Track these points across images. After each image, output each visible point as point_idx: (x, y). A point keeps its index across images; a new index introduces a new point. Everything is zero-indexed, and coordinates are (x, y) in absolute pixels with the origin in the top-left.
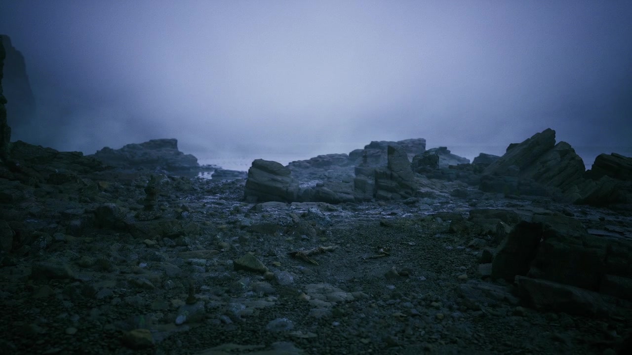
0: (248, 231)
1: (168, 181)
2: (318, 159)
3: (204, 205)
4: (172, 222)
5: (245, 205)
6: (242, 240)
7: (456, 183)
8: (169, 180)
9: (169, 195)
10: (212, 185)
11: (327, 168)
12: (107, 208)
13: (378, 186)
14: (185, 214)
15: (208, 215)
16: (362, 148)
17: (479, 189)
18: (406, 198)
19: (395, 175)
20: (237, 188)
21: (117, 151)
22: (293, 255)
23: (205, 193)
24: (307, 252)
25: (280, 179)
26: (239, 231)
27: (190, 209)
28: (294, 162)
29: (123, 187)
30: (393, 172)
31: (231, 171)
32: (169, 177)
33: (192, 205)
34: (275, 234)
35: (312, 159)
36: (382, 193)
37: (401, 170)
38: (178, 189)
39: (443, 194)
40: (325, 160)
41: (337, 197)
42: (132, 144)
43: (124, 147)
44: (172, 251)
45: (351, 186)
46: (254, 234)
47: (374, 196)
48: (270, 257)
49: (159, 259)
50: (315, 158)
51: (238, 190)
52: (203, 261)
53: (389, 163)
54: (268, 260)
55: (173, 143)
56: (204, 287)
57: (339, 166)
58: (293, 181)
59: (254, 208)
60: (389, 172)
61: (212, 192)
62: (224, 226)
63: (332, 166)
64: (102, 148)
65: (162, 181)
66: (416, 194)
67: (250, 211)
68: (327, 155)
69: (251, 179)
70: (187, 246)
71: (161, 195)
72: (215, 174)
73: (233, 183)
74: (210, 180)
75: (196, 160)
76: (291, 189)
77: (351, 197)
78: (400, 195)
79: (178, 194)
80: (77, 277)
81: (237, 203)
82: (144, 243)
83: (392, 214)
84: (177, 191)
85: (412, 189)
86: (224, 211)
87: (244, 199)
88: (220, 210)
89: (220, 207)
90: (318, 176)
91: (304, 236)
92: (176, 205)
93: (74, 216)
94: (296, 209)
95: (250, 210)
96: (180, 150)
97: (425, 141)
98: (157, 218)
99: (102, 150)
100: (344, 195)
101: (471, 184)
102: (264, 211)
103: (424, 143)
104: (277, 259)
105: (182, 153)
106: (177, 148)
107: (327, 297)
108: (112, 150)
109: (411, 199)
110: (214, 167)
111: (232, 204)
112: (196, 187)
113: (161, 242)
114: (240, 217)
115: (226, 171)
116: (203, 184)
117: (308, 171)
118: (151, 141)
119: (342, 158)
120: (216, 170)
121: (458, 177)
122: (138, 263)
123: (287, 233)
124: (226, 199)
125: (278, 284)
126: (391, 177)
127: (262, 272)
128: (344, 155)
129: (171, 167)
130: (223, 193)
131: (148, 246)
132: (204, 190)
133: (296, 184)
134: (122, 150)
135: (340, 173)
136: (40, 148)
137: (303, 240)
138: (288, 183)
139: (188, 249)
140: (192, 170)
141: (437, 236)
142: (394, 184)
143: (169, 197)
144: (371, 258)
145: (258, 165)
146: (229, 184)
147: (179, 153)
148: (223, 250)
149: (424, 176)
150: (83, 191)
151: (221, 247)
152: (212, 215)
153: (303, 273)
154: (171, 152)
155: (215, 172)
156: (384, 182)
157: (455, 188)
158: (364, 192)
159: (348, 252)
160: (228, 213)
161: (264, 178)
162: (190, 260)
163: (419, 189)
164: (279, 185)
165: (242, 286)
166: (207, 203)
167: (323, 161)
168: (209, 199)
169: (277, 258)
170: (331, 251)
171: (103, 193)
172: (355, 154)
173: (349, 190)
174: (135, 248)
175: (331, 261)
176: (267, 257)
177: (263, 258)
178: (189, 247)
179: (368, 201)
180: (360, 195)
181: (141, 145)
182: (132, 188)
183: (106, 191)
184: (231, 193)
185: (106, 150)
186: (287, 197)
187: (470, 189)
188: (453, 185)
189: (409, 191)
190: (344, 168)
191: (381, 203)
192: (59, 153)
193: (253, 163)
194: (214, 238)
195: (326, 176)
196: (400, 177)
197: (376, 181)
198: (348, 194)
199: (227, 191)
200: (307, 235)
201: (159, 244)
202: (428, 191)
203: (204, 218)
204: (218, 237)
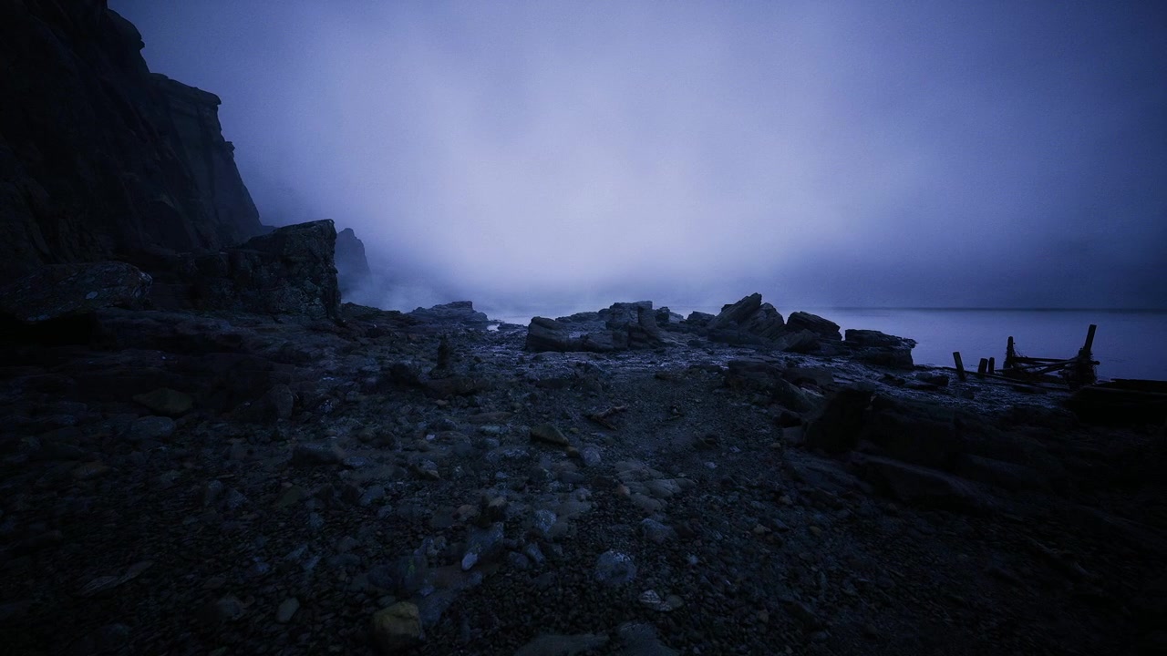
0: (537, 386)
1: (464, 334)
2: (577, 316)
3: (494, 355)
4: (465, 380)
5: (528, 355)
6: (532, 398)
7: (690, 334)
8: (466, 333)
9: (465, 345)
10: (498, 336)
11: (583, 323)
12: (402, 365)
13: (631, 338)
14: (477, 366)
15: (497, 366)
16: (608, 308)
17: (709, 339)
18: (656, 348)
20: (518, 339)
22: (589, 418)
23: (494, 343)
24: (602, 413)
25: (555, 333)
26: (528, 385)
27: (481, 359)
29: (428, 338)
30: (643, 327)
31: (512, 324)
32: (466, 330)
33: (483, 355)
34: (563, 389)
35: (572, 316)
36: (635, 343)
37: (649, 325)
39: (682, 344)
41: (600, 347)
44: (464, 413)
46: (543, 388)
47: (629, 346)
48: (565, 420)
49: (447, 427)
52: (495, 428)
53: (640, 320)
54: (564, 424)
55: (469, 304)
56: (500, 475)
57: (592, 320)
58: (564, 335)
59: (536, 359)
60: (640, 327)
61: (499, 342)
62: (514, 380)
63: (587, 321)
65: (459, 333)
66: (661, 344)
67: (532, 361)
68: (584, 313)
69: (531, 333)
70: (479, 406)
71: (458, 345)
72: (500, 327)
73: (515, 334)
74: (497, 332)
75: (486, 316)
76: (564, 340)
77: (611, 347)
78: (649, 344)
79: (473, 344)
80: (348, 462)
81: (520, 353)
82: (436, 404)
83: (651, 363)
84: (472, 341)
85: (658, 340)
86: (511, 361)
87: (525, 349)
88: (507, 361)
89: (507, 356)
90: (577, 329)
91: (592, 393)
92: (470, 355)
93: (371, 373)
94: (570, 358)
95: (533, 359)
96: (474, 309)
97: (651, 302)
98: (450, 376)
99: (416, 309)
100: (605, 345)
101: (702, 335)
102: (544, 360)
103: (651, 304)
104: (572, 423)
105: (476, 311)
106: (472, 308)
107: (650, 489)
108: (424, 309)
109: (659, 349)
110: (499, 321)
111: (517, 353)
112: (486, 337)
113: (453, 402)
114: (525, 368)
115: (508, 324)
116: (492, 335)
117: (569, 324)
118: (453, 303)
120: (501, 324)
122: (426, 434)
123: (574, 388)
124: (511, 348)
125: (584, 466)
126: (643, 331)
127: (563, 446)
129: (468, 321)
130: (508, 343)
131: (440, 407)
132: (492, 340)
133: (567, 337)
134: (432, 309)
135: (593, 326)
136: (366, 308)
137: (591, 396)
138: (560, 336)
139: (480, 411)
140: (483, 324)
141: (717, 391)
142: (644, 336)
145: (536, 321)
146: (512, 335)
147: (474, 312)
148: (516, 411)
149: (664, 329)
150: (394, 342)
151: (513, 408)
152: (501, 365)
153: (604, 442)
154: (468, 311)
157: (689, 339)
158: (621, 342)
159: (640, 412)
160: (515, 364)
161: (542, 332)
162: (483, 427)
163: (663, 340)
164: (555, 338)
165: (546, 473)
166: (496, 352)
167: (581, 317)
168: (497, 349)
169: (572, 421)
170: (623, 410)
171: (411, 344)
172: (603, 312)
173: (609, 342)
174: (425, 411)
175: (628, 424)
176: (562, 419)
177: (557, 423)
178: (481, 408)
179: (625, 349)
180: (618, 345)
181: (446, 306)
182: (436, 339)
183: (414, 342)
184: (514, 343)
186: (560, 348)
187: (700, 339)
189: (656, 341)
190: (596, 322)
191: (636, 352)
192: (381, 311)
193: (532, 320)
194: (505, 396)
195: (583, 328)
196: (648, 330)
197: (630, 335)
198: (609, 344)
199: (511, 341)
200: (594, 391)
201: (451, 404)
202: (669, 342)
203: (495, 370)
204: (510, 394)
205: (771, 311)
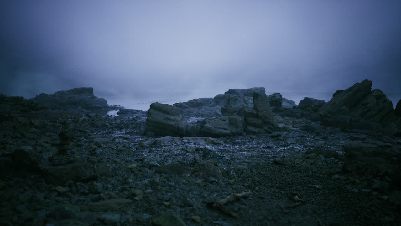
0: (157, 172)
1: (85, 119)
2: (194, 102)
3: (114, 140)
4: (85, 166)
5: (147, 140)
6: (153, 184)
7: (303, 119)
8: (87, 118)
9: (85, 130)
10: (118, 121)
11: (200, 108)
13: (246, 123)
14: (98, 151)
15: (117, 151)
17: (321, 125)
18: (271, 133)
19: (260, 114)
20: (138, 124)
21: (51, 96)
22: (210, 205)
23: (114, 128)
24: (223, 201)
25: (172, 118)
26: (148, 170)
27: (102, 144)
28: (176, 104)
29: (50, 124)
30: (258, 112)
31: (131, 110)
32: (87, 115)
33: (104, 140)
34: (183, 175)
35: (189, 102)
36: (250, 128)
37: (264, 111)
38: (93, 125)
39: (296, 129)
40: (199, 102)
41: (217, 132)
42: (61, 91)
43: (56, 93)
44: (84, 201)
45: (227, 123)
46: (163, 174)
47: (245, 131)
48: (187, 208)
50: (191, 101)
51: (138, 125)
53: (255, 105)
54: (185, 211)
55: (90, 91)
57: (208, 106)
58: (182, 120)
60: (255, 112)
61: (119, 128)
62: (134, 165)
63: (203, 107)
64: (40, 94)
65: (81, 119)
66: (275, 129)
67: (151, 146)
68: (200, 99)
69: (150, 118)
70: (99, 193)
71: (79, 131)
72: (120, 112)
73: (134, 119)
74: (117, 117)
75: (106, 102)
76: (182, 126)
77: (228, 132)
78: (265, 130)
79: (93, 129)
81: (139, 138)
82: (56, 191)
83: (268, 148)
84: (92, 126)
85: (273, 125)
86: (131, 146)
87: (145, 134)
88: (127, 146)
89: (126, 141)
90: (194, 114)
91: (212, 179)
92: (91, 140)
94: (188, 143)
95: (152, 144)
96: (95, 95)
97: (265, 89)
98: (70, 162)
99: (40, 95)
100: (223, 131)
101: (314, 120)
102: (163, 145)
103: (264, 90)
105: (96, 97)
106: (93, 94)
108: (47, 95)
109: (274, 134)
110: (118, 107)
111: (136, 138)
112: (107, 123)
113: (74, 188)
114: (145, 153)
115: (127, 110)
116: (112, 121)
117: (187, 110)
118: (75, 89)
119: (210, 101)
121: (302, 115)
123: (194, 173)
124: (130, 133)
126: (257, 116)
128: (211, 99)
129: (89, 107)
130: (127, 128)
131: (60, 194)
132: (113, 125)
133: (185, 122)
134: (54, 95)
135: (210, 112)
137: (212, 182)
138: (178, 121)
139: (100, 199)
140: (103, 109)
141: (336, 176)
142: (260, 121)
143: (86, 132)
144: (290, 207)
145: (154, 107)
146: (131, 120)
147: (94, 97)
148: (136, 198)
149: (278, 115)
150: (17, 128)
151: (134, 195)
152: (121, 151)
154: (89, 97)
155: (120, 110)
156: (251, 120)
157: (303, 124)
158: (237, 127)
159: (262, 198)
160: (134, 149)
161: (159, 117)
163: (277, 125)
164: (172, 123)
166: (116, 138)
167: (197, 102)
168: (117, 134)
169: (194, 209)
170: (245, 197)
171: (34, 129)
172: (218, 99)
173: (226, 127)
174: (45, 198)
175: (250, 212)
176: (183, 207)
178: (102, 195)
179: (240, 134)
180: (234, 130)
181: (68, 91)
182: (57, 125)
183: (36, 127)
184: (133, 128)
185: (42, 95)
186: (179, 133)
187: (313, 124)
188: (302, 122)
189: (271, 126)
190: (212, 108)
191: (252, 136)
193: (151, 106)
194: (125, 182)
195: (200, 114)
196: (263, 116)
197: (245, 120)
198: (226, 129)
199: (130, 126)
200: (214, 176)
201: (71, 191)
202: (284, 127)
203: (115, 155)
204: (130, 180)
205: (381, 97)
